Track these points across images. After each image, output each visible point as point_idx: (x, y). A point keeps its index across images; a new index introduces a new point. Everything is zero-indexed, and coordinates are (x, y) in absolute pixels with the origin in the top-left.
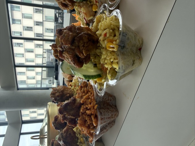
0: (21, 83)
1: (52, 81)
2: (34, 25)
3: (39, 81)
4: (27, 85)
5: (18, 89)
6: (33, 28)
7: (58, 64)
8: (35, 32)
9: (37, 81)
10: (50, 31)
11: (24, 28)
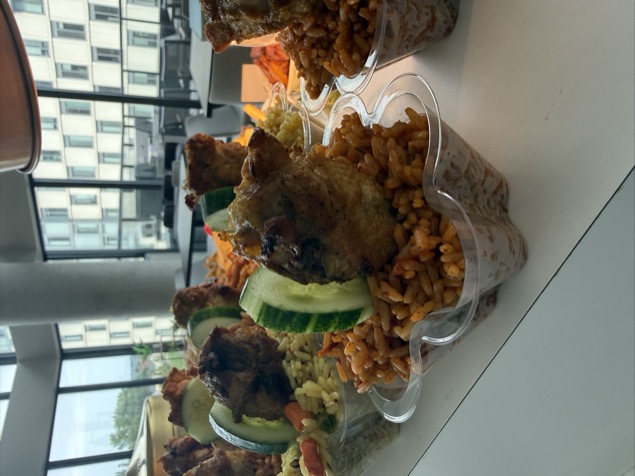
0: (51, 215)
1: (154, 229)
2: (90, 19)
3: (113, 211)
4: (71, 224)
5: (46, 256)
6: (87, 29)
7: (173, 183)
8: (93, 44)
9: (105, 212)
10: (145, 41)
11: (56, 30)
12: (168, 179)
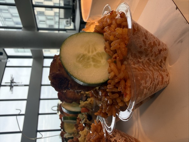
0: (40, 14)
1: (69, 22)
12: (73, 6)
